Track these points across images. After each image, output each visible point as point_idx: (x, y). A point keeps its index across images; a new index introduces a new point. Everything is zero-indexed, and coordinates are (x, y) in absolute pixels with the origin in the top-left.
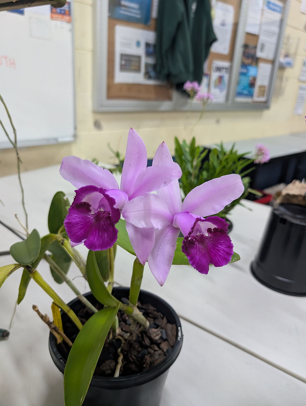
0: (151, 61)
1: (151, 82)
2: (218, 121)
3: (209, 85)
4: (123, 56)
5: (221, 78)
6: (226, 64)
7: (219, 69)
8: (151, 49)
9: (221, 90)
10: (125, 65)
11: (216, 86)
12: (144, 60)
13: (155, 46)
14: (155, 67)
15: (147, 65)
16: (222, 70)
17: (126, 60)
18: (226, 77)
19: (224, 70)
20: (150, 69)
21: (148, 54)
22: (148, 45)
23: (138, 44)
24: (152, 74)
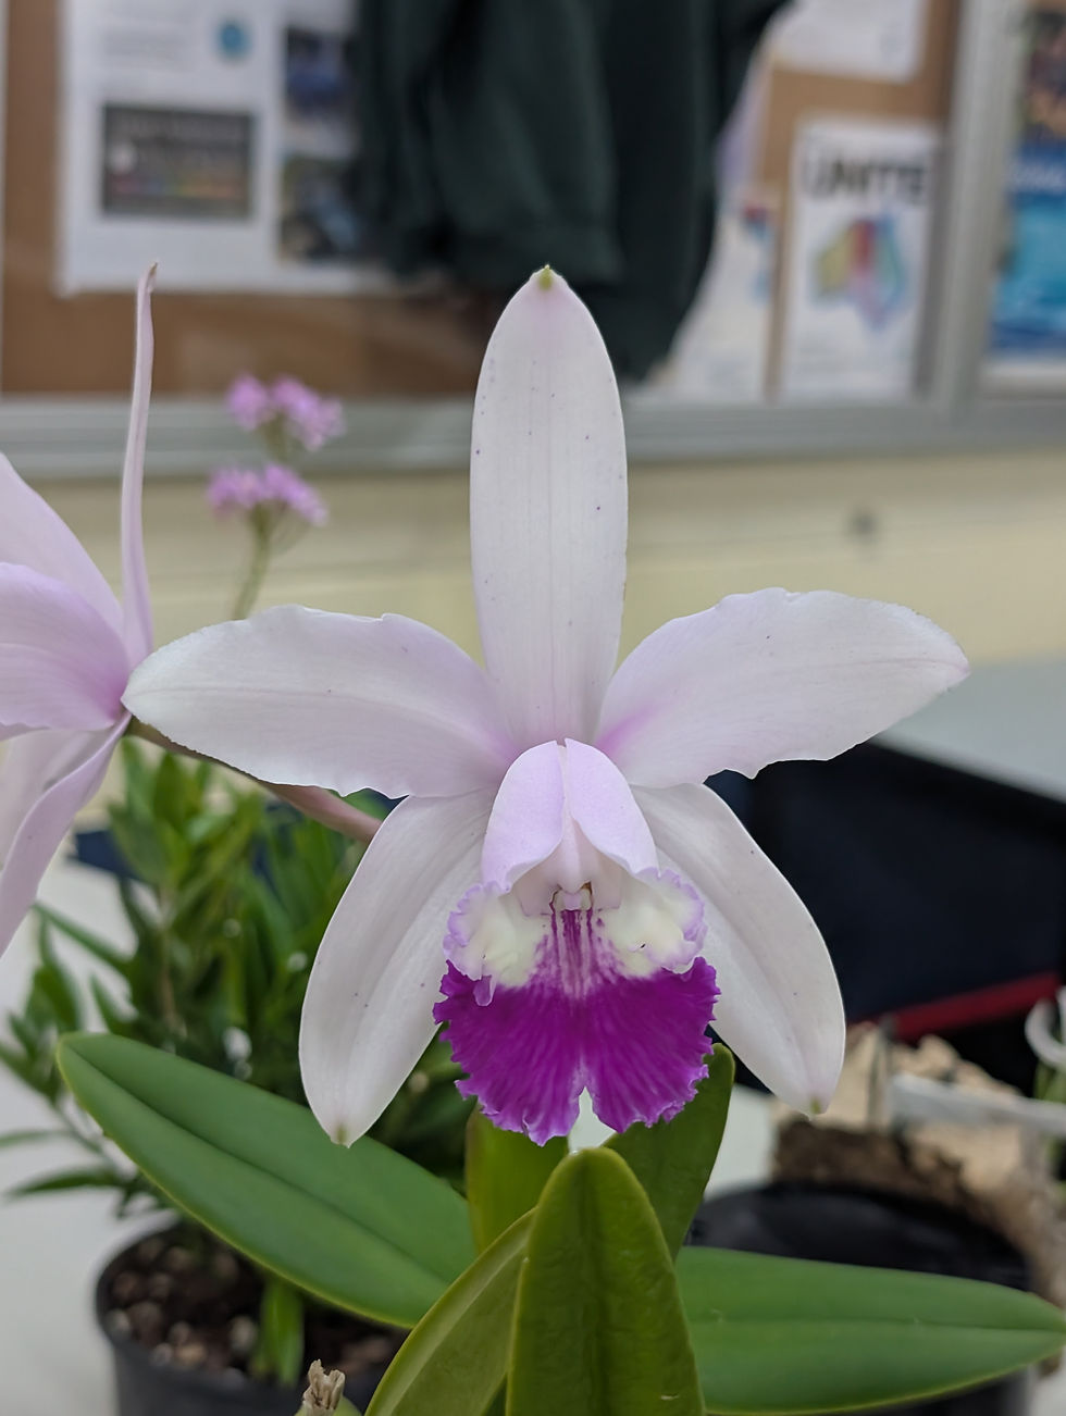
0: (328, 141)
1: (334, 280)
2: (864, 526)
3: (774, 285)
4: (115, 118)
5: (867, 238)
6: (906, 141)
7: (844, 175)
8: (329, 68)
9: (877, 316)
10: (137, 174)
11: (827, 289)
12: (275, 138)
13: (351, 48)
14: (350, 179)
15: (297, 170)
16: (874, 180)
17: (138, 144)
18: (910, 224)
19: (892, 182)
20: (324, 196)
21: (303, 98)
22: (299, 43)
23: (232, 39)
24: (340, 225)
